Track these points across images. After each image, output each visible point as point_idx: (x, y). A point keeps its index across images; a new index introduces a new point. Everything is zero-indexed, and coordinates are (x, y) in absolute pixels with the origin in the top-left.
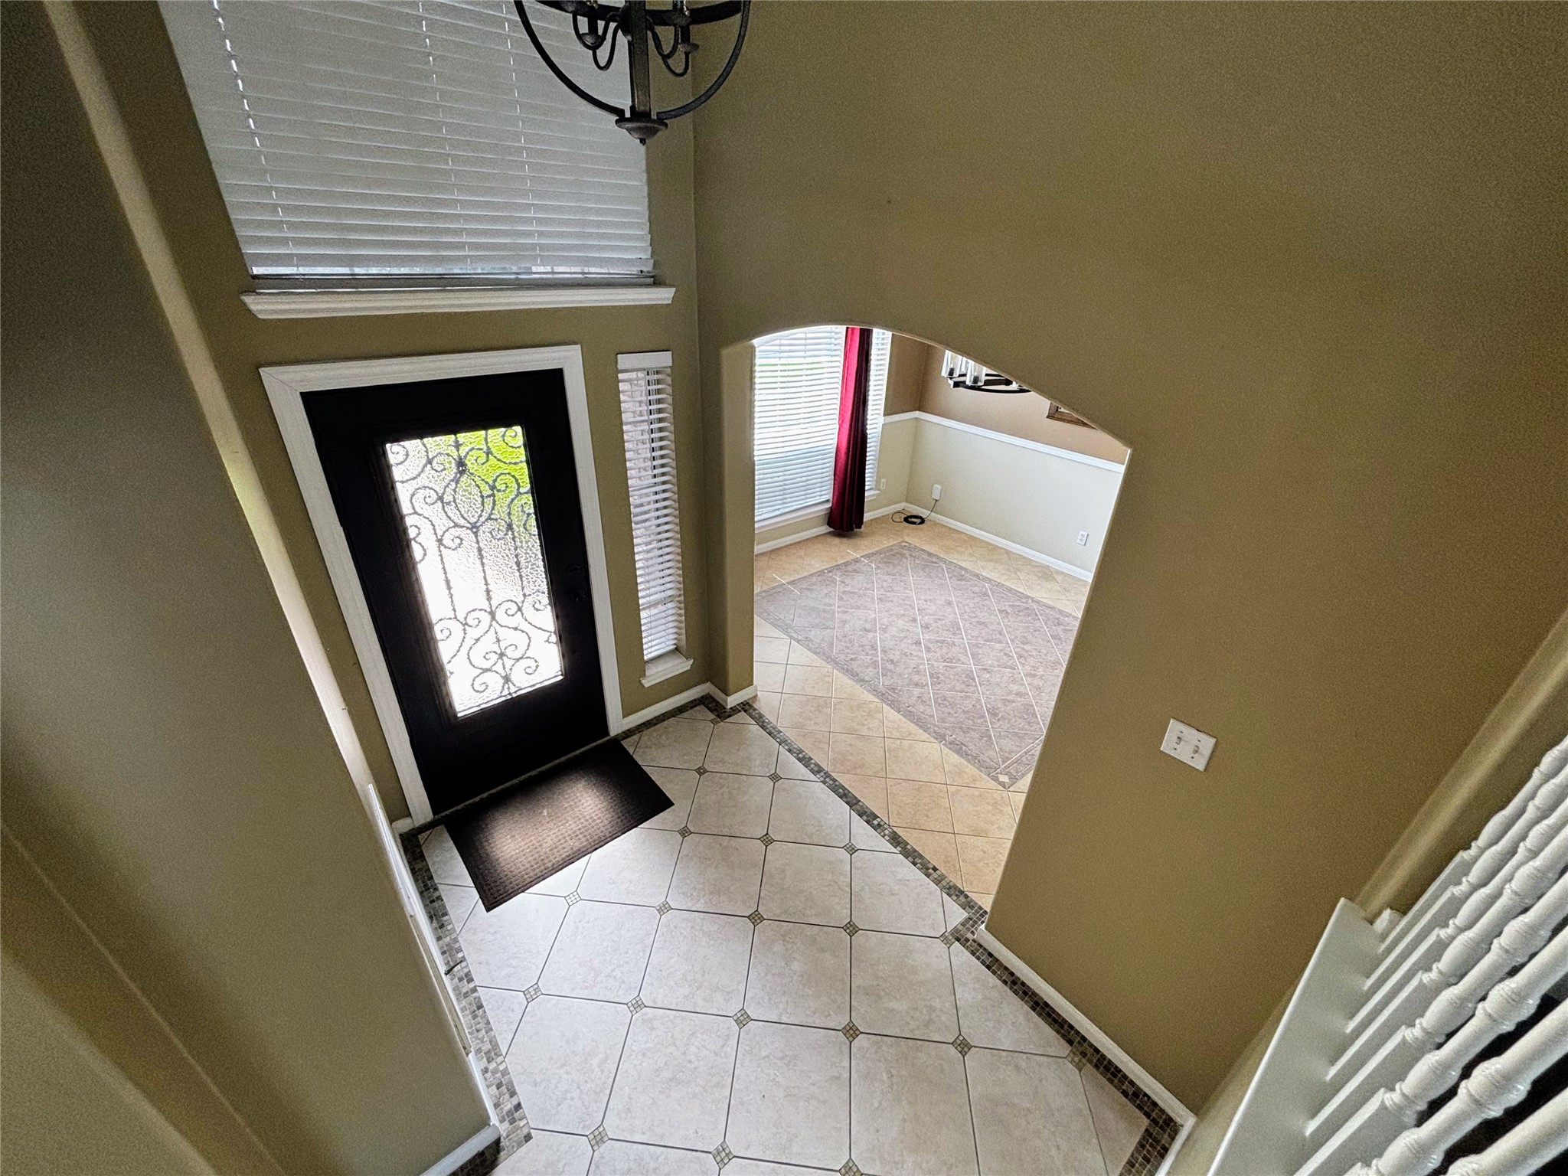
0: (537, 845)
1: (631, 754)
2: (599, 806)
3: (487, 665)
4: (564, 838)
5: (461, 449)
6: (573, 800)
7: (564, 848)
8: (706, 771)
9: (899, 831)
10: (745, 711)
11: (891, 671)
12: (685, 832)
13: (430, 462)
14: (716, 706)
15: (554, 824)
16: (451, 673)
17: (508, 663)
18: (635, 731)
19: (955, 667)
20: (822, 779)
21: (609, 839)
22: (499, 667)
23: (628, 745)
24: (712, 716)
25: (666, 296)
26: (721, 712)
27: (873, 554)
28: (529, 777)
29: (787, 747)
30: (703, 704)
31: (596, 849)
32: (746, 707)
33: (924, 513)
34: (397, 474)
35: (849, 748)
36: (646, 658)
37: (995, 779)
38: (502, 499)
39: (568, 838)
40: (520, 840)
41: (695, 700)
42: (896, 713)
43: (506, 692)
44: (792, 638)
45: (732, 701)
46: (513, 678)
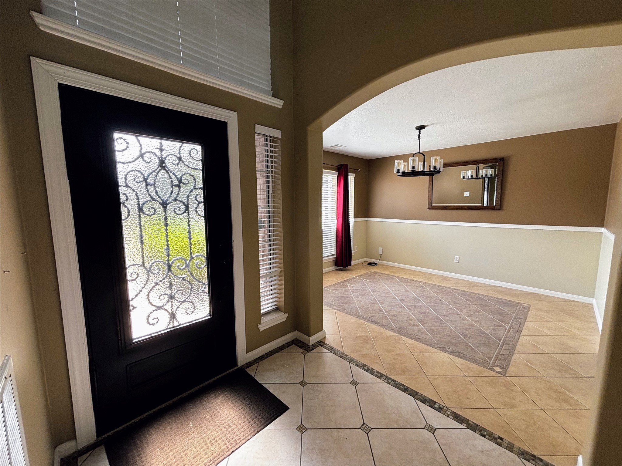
0: (182, 454)
1: (253, 377)
2: (233, 415)
3: (160, 304)
4: (206, 444)
5: (164, 152)
6: (213, 412)
7: (206, 454)
8: (306, 384)
9: (456, 411)
10: (322, 346)
11: (396, 320)
12: (302, 429)
13: (142, 155)
14: (303, 344)
15: (198, 433)
16: (134, 308)
17: (176, 304)
18: (253, 362)
19: (428, 316)
20: (386, 381)
21: (243, 442)
22: (168, 307)
23: (251, 371)
24: (302, 350)
25: (280, 103)
26: (306, 348)
27: (361, 275)
28: (180, 398)
29: (355, 364)
30: (295, 344)
31: (233, 452)
32: (321, 343)
33: (376, 261)
34: (119, 157)
35: (394, 361)
36: (262, 312)
37: (494, 370)
38: (185, 189)
39: (209, 445)
40: (168, 451)
41: (289, 342)
42: (411, 340)
43: (171, 326)
44: (335, 309)
45: (313, 340)
46: (177, 316)
